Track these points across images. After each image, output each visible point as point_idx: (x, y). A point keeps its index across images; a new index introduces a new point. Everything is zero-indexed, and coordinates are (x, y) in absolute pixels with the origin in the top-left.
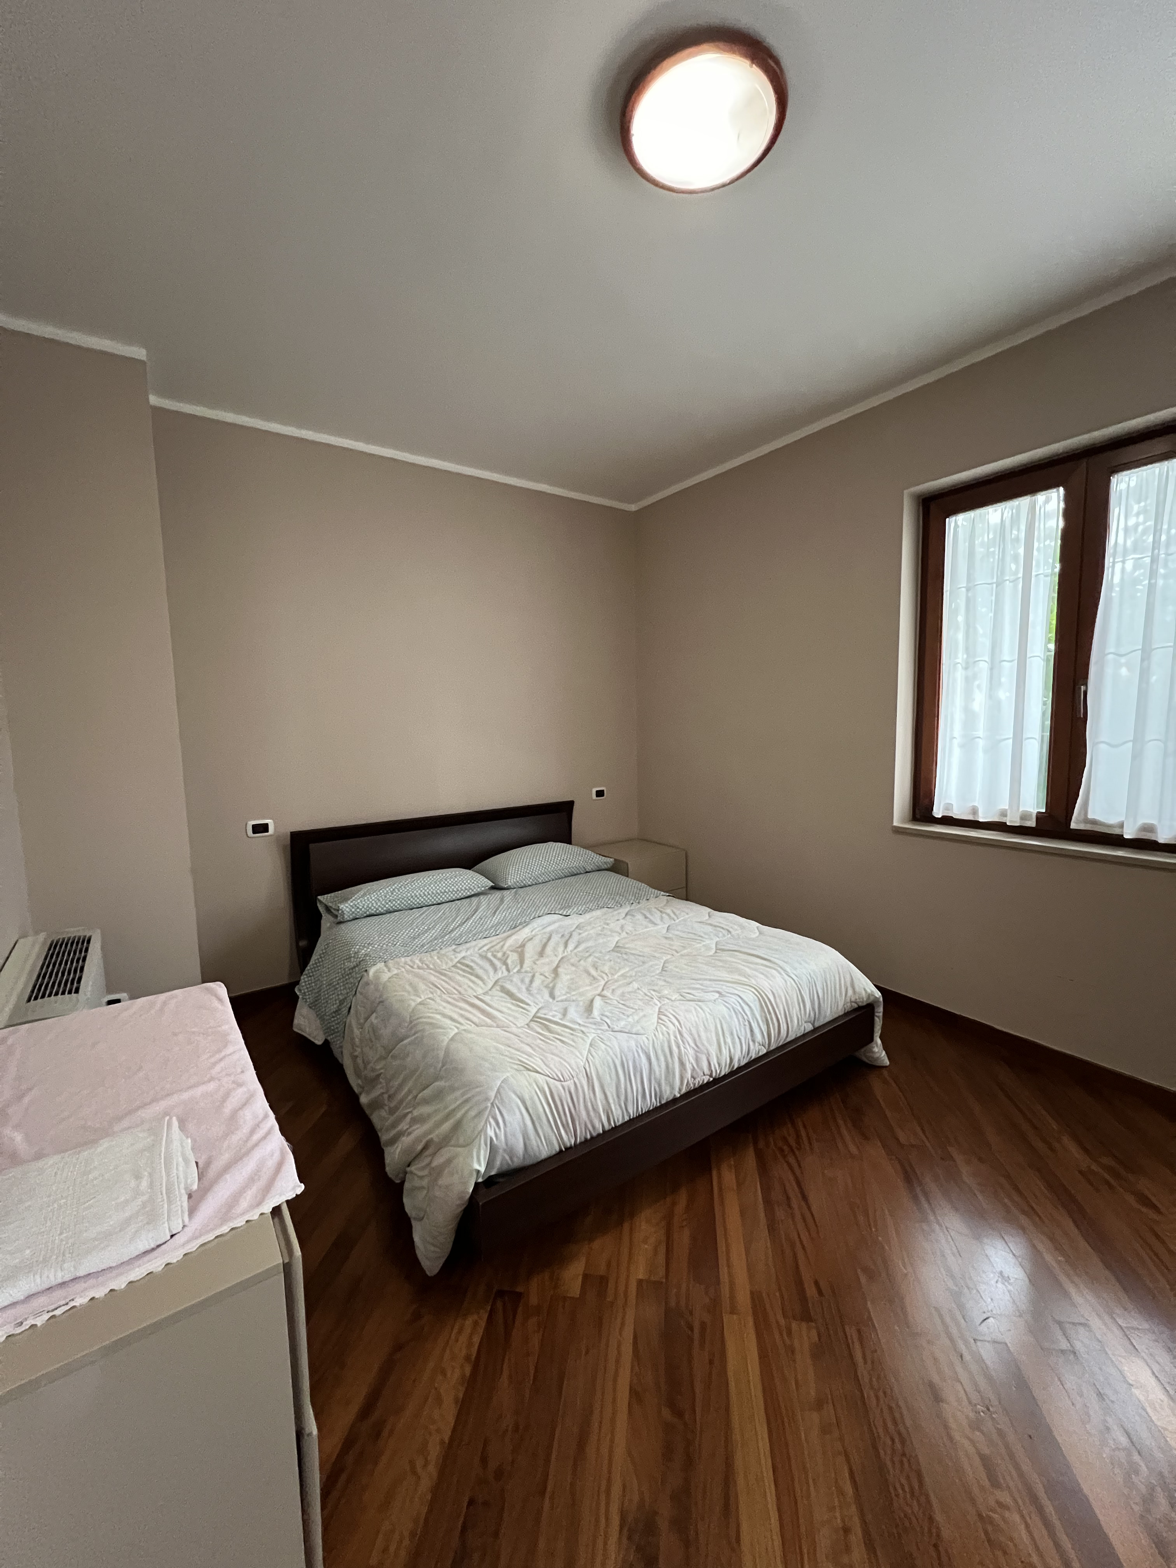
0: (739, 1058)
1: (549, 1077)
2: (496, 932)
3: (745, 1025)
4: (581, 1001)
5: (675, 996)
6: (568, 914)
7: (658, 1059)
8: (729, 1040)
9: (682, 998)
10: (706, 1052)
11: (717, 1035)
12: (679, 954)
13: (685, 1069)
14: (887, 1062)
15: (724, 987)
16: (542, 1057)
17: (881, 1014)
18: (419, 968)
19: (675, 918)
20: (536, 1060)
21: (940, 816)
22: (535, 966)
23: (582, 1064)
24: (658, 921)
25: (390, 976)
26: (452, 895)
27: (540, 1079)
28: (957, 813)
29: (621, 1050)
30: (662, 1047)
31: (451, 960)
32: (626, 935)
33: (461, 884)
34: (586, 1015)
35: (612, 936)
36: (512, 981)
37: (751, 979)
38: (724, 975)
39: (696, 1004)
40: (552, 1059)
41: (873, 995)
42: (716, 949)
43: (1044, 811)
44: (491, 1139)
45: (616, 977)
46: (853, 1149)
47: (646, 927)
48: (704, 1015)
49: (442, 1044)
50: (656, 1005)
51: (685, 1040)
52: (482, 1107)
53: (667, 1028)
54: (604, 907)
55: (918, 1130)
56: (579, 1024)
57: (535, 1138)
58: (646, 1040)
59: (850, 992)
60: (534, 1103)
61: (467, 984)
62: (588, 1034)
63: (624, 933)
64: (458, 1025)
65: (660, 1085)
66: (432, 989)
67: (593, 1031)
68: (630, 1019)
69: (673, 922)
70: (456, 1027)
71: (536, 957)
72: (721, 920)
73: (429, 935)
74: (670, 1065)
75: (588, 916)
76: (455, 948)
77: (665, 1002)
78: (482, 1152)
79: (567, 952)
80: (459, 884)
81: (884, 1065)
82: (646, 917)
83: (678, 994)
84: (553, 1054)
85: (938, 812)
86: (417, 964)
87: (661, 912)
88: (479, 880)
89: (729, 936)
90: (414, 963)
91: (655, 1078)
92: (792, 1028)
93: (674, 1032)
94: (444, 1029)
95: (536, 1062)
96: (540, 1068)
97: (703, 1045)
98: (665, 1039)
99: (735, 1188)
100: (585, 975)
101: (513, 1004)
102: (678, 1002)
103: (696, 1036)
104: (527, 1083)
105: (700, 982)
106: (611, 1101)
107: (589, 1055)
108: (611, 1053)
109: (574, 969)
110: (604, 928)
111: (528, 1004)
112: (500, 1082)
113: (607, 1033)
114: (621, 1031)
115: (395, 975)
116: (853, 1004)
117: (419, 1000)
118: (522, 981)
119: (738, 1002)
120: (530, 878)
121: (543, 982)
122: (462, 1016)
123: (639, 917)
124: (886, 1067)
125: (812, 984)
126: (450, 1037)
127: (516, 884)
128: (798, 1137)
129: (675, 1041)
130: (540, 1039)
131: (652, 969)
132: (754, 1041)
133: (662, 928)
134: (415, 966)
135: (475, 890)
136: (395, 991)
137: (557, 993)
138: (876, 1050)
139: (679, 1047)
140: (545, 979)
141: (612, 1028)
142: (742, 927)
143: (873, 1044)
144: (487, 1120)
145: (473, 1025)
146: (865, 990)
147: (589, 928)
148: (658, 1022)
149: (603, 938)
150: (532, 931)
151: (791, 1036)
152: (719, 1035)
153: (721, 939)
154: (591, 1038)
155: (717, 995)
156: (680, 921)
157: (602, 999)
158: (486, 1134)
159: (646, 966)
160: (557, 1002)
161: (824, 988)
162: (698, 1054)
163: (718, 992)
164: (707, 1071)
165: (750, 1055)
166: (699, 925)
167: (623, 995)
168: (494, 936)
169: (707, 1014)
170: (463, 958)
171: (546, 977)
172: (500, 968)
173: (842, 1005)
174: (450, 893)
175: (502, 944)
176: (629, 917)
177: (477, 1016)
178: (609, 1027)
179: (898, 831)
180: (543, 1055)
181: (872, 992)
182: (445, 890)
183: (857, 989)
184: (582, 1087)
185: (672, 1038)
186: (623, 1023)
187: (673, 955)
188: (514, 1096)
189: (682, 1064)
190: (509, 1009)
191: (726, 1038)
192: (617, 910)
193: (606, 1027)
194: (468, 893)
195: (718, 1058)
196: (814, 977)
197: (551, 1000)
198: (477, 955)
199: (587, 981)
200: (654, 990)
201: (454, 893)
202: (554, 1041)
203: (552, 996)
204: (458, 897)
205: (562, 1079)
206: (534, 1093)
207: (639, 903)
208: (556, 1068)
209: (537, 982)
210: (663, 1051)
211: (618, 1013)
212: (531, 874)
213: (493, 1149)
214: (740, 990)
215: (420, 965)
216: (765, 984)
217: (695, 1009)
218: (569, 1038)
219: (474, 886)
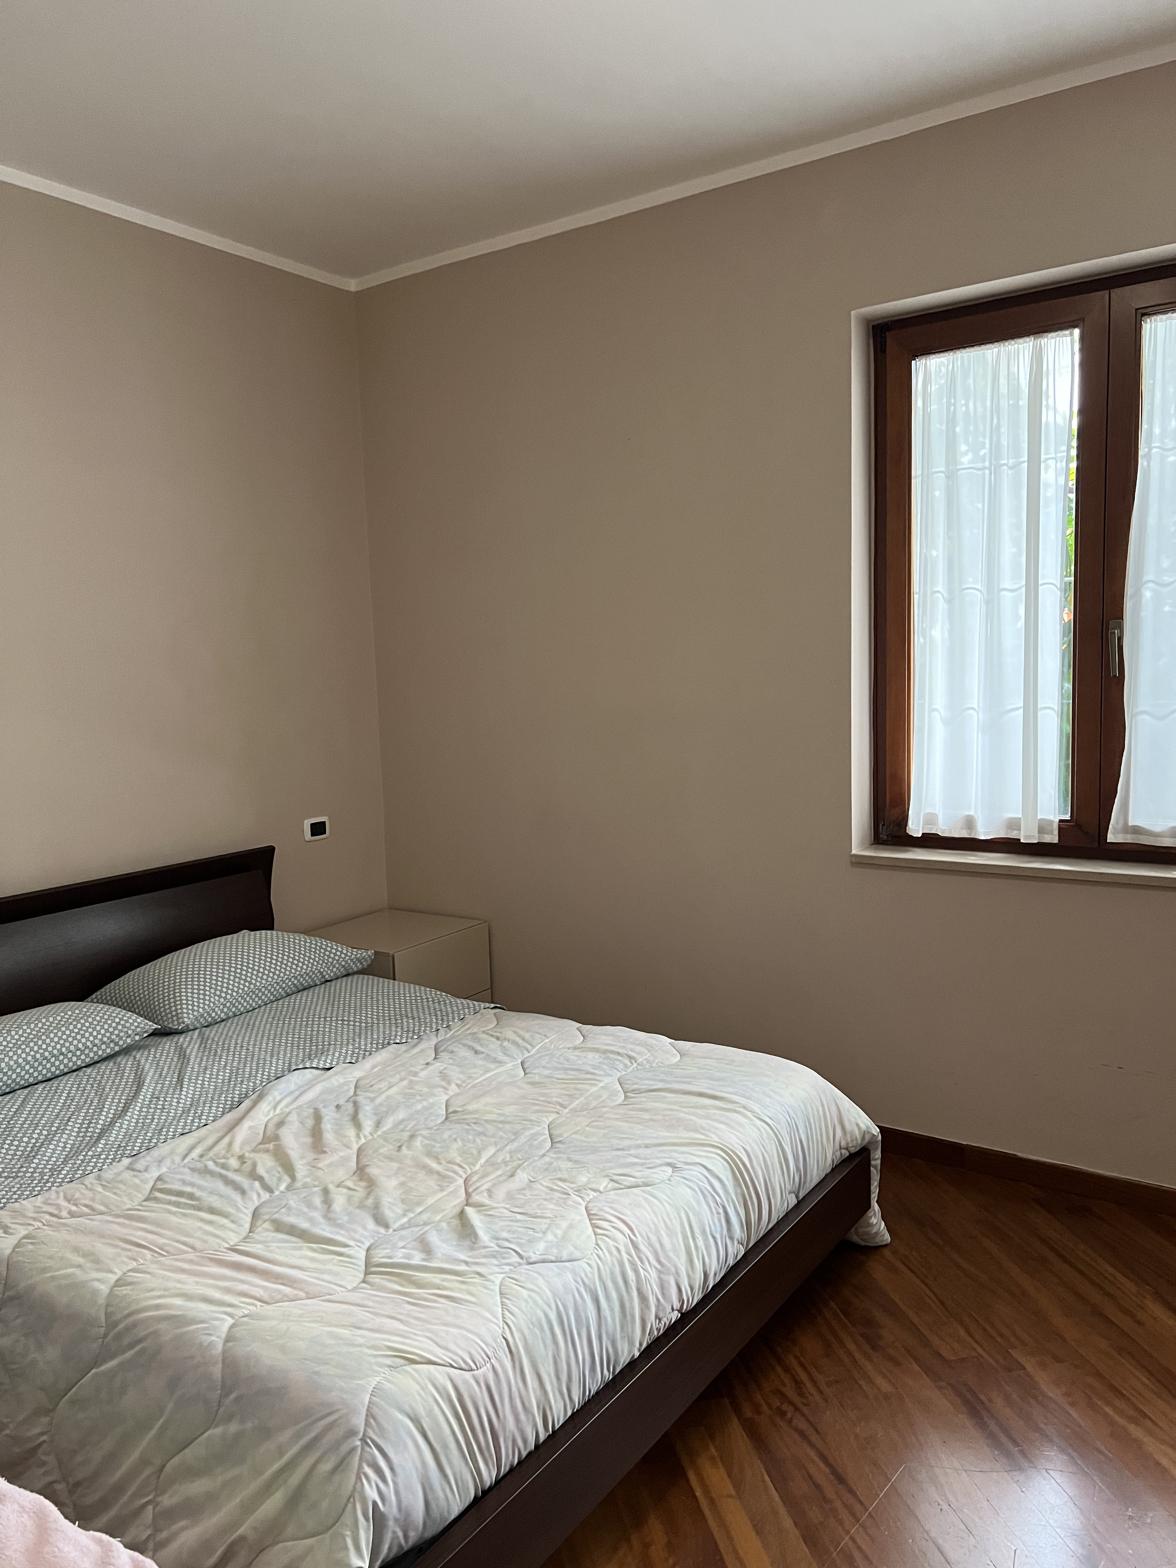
0: (716, 1271)
1: (452, 1366)
2: (200, 1118)
3: (718, 1213)
4: (440, 1221)
5: (603, 1184)
6: (328, 1066)
7: (608, 1297)
8: (701, 1243)
9: (617, 1185)
10: (673, 1269)
11: (685, 1238)
12: (567, 1110)
13: (648, 1307)
14: (887, 1238)
15: (677, 1155)
16: (428, 1334)
17: (879, 1162)
18: (72, 1215)
19: (529, 1047)
20: (421, 1342)
21: (920, 835)
22: (320, 1173)
23: (500, 1332)
24: (501, 1057)
25: (15, 1242)
26: (74, 1059)
27: (438, 1375)
28: (944, 829)
29: (554, 1294)
30: (612, 1273)
31: (136, 1188)
32: (457, 1090)
33: (91, 1034)
34: (467, 1243)
35: (433, 1095)
36: (290, 1209)
37: (709, 1134)
38: (665, 1135)
39: (643, 1191)
40: (447, 1332)
41: (869, 1132)
42: (625, 1093)
43: (1068, 817)
44: (375, 1504)
45: (478, 1167)
46: (885, 1386)
47: (487, 1071)
48: (661, 1206)
49: (213, 1352)
50: (580, 1204)
51: (644, 1258)
52: (344, 1448)
53: (614, 1240)
54: (389, 1044)
55: (962, 1333)
56: (466, 1263)
57: (441, 1485)
58: (588, 1269)
59: (839, 1132)
60: (433, 1418)
61: (200, 1228)
62: (491, 1277)
63: (453, 1086)
64: (229, 1310)
65: (614, 1343)
66: (130, 1250)
67: (497, 1269)
68: (550, 1237)
69: (527, 1055)
70: (226, 1313)
71: (311, 1156)
72: (608, 1040)
73: (57, 1146)
74: (627, 1305)
75: (367, 1065)
76: (131, 1164)
77: (592, 1197)
78: (362, 1534)
79: (365, 1137)
80: (87, 1035)
81: (884, 1243)
82: (476, 1052)
83: (607, 1180)
84: (445, 1324)
85: (915, 828)
86: (66, 1208)
87: (498, 1038)
88: (127, 1021)
89: (635, 1065)
90: (58, 1207)
91: (607, 1333)
92: (776, 1206)
93: (626, 1246)
94: (202, 1322)
95: (422, 1346)
96: (429, 1352)
97: (669, 1258)
98: (614, 1259)
99: (734, 1493)
100: (421, 1175)
101: (313, 1250)
102: (612, 1193)
103: (657, 1246)
104: (418, 1387)
105: (632, 1152)
106: (549, 1388)
107: (506, 1313)
108: (540, 1302)
109: (395, 1165)
110: (411, 1081)
111: (346, 1246)
112: (369, 1396)
113: (520, 1269)
114: (543, 1261)
115: (25, 1237)
116: (843, 1151)
117: (113, 1278)
118: (310, 1205)
119: (706, 1178)
120: (225, 1006)
121: (349, 1198)
122: (228, 1290)
123: (464, 1053)
124: (886, 1245)
125: (793, 1128)
126: (224, 1335)
127: (199, 1021)
128: (798, 1385)
129: (629, 1260)
130: (409, 1303)
131: (535, 1143)
132: (731, 1238)
133: (512, 1065)
134: (64, 1214)
135: (121, 1043)
136: (44, 1270)
137: (389, 1214)
138: (874, 1220)
139: (636, 1271)
140: (351, 1192)
141: (527, 1259)
142: (650, 1048)
143: (870, 1213)
144: (360, 1473)
145: (259, 1304)
146: (857, 1125)
147: (383, 1085)
148: (596, 1234)
149: (419, 1101)
150: (275, 1108)
151: (774, 1220)
152: (687, 1238)
153: (624, 1073)
154: (498, 1282)
155: (670, 1170)
156: (538, 1052)
157: (479, 1211)
158: (364, 1500)
159: (523, 1139)
160: (395, 1231)
161: (807, 1133)
162: (662, 1276)
163: (669, 1164)
164: (677, 1305)
165: (728, 1262)
166: (577, 1053)
167: (510, 1196)
168: (198, 1128)
169: (666, 1204)
170: (159, 1179)
171: (349, 1189)
172: (252, 1188)
173: (831, 1152)
174: (70, 1055)
175: (226, 1140)
176: (444, 1056)
177: (259, 1286)
178: (521, 1257)
179: (860, 862)
180: (429, 1331)
181: (868, 1127)
182: (59, 1051)
183: (848, 1127)
184: (505, 1372)
185: (625, 1256)
186: (541, 1246)
187: (558, 1113)
188: (400, 1416)
189: (643, 1299)
190: (313, 1260)
191: (697, 1240)
192: (415, 1046)
193: (516, 1259)
194: (108, 1051)
195: (689, 1276)
196: (794, 1116)
197: (382, 1230)
198: (187, 1170)
199: (432, 1182)
200: (560, 1180)
201: (78, 1053)
202: (436, 1302)
203: (381, 1221)
204: (87, 1060)
205: (474, 1367)
206: (431, 1400)
207: (448, 1026)
208: (460, 1347)
209: (339, 1201)
210: (614, 1282)
211: (523, 1230)
212: (225, 998)
213: (379, 1521)
214: (698, 1155)
215: (74, 1208)
216: (734, 1141)
217: (646, 1199)
218: (460, 1291)
219: (118, 1036)
